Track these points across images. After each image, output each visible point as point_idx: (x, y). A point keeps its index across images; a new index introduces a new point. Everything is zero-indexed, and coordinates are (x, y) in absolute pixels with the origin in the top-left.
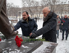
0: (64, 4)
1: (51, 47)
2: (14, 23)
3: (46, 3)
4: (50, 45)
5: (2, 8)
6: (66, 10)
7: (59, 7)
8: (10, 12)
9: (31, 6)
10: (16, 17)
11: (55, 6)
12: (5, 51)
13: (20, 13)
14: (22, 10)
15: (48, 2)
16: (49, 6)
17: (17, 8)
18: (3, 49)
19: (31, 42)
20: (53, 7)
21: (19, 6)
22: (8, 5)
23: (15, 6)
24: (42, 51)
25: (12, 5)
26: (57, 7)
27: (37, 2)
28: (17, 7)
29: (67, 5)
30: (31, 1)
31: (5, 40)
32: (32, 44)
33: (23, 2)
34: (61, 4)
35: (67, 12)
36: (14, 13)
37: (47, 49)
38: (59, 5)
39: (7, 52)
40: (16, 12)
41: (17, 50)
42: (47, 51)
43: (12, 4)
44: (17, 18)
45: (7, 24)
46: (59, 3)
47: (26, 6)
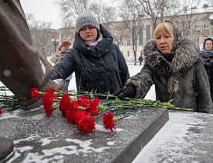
0: (192, 15)
3: (136, 12)
12: (23, 149)
13: (55, 45)
20: (158, 22)
27: (108, 10)
30: (88, 6)
33: (65, 9)
34: (183, 13)
39: (31, 151)
40: (44, 41)
46: (177, 11)
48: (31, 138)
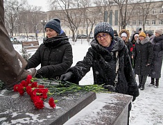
0: (150, 2)
1: (116, 104)
6: (155, 16)
7: (139, 9)
8: (19, 23)
9: (70, 8)
10: (34, 34)
11: (129, 7)
16: (115, 7)
17: (36, 13)
19: (67, 96)
20: (124, 8)
22: (15, 6)
23: (32, 8)
24: (92, 115)
26: (134, 9)
28: (37, 9)
31: (4, 91)
32: (69, 101)
35: (157, 22)
36: (30, 24)
37: (105, 111)
38: (138, 4)
39: (6, 121)
40: (35, 21)
41: (31, 115)
42: (106, 116)
44: (37, 36)
47: (59, 8)
48: (7, 112)
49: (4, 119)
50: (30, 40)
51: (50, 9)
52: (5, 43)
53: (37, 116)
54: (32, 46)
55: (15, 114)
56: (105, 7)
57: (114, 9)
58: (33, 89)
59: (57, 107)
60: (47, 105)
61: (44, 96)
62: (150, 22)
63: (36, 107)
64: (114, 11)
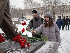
0: (65, 5)
2: (16, 24)
4: (53, 45)
5: (6, 10)
6: (67, 11)
7: (60, 8)
8: (13, 14)
11: (56, 7)
12: (9, 51)
13: (22, 15)
14: (25, 12)
15: (49, 4)
16: (51, 7)
17: (20, 10)
18: (7, 49)
19: (34, 42)
20: (54, 8)
21: (21, 8)
22: (11, 8)
25: (15, 8)
26: (58, 8)
27: (39, 4)
29: (68, 6)
30: (33, 3)
31: (9, 40)
33: (26, 4)
34: (62, 5)
35: (68, 13)
36: (17, 14)
38: (60, 6)
40: (19, 13)
41: (20, 50)
42: (50, 51)
43: (15, 6)
45: (10, 25)
46: (60, 4)
48: (11, 48)
49: (10, 51)
50: (17, 21)
51: (25, 9)
52: (10, 22)
53: (23, 50)
54: (18, 23)
55: (14, 49)
56: (47, 7)
57: (50, 8)
58: (21, 39)
59: (30, 47)
60: (26, 46)
61: (25, 42)
62: (65, 13)
63: (22, 46)
64: (50, 9)
